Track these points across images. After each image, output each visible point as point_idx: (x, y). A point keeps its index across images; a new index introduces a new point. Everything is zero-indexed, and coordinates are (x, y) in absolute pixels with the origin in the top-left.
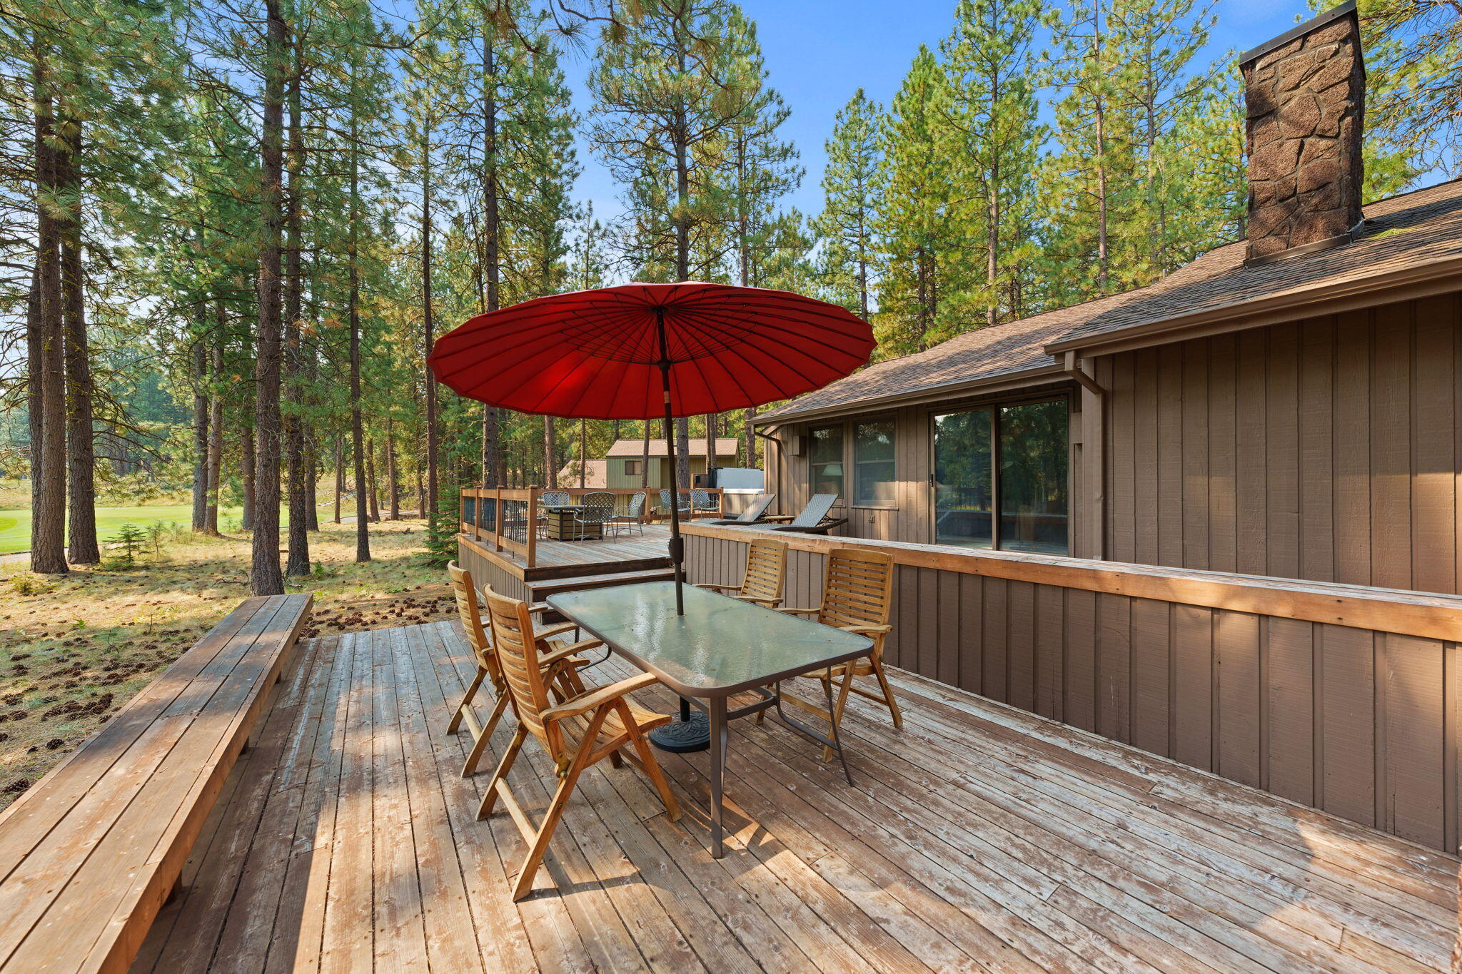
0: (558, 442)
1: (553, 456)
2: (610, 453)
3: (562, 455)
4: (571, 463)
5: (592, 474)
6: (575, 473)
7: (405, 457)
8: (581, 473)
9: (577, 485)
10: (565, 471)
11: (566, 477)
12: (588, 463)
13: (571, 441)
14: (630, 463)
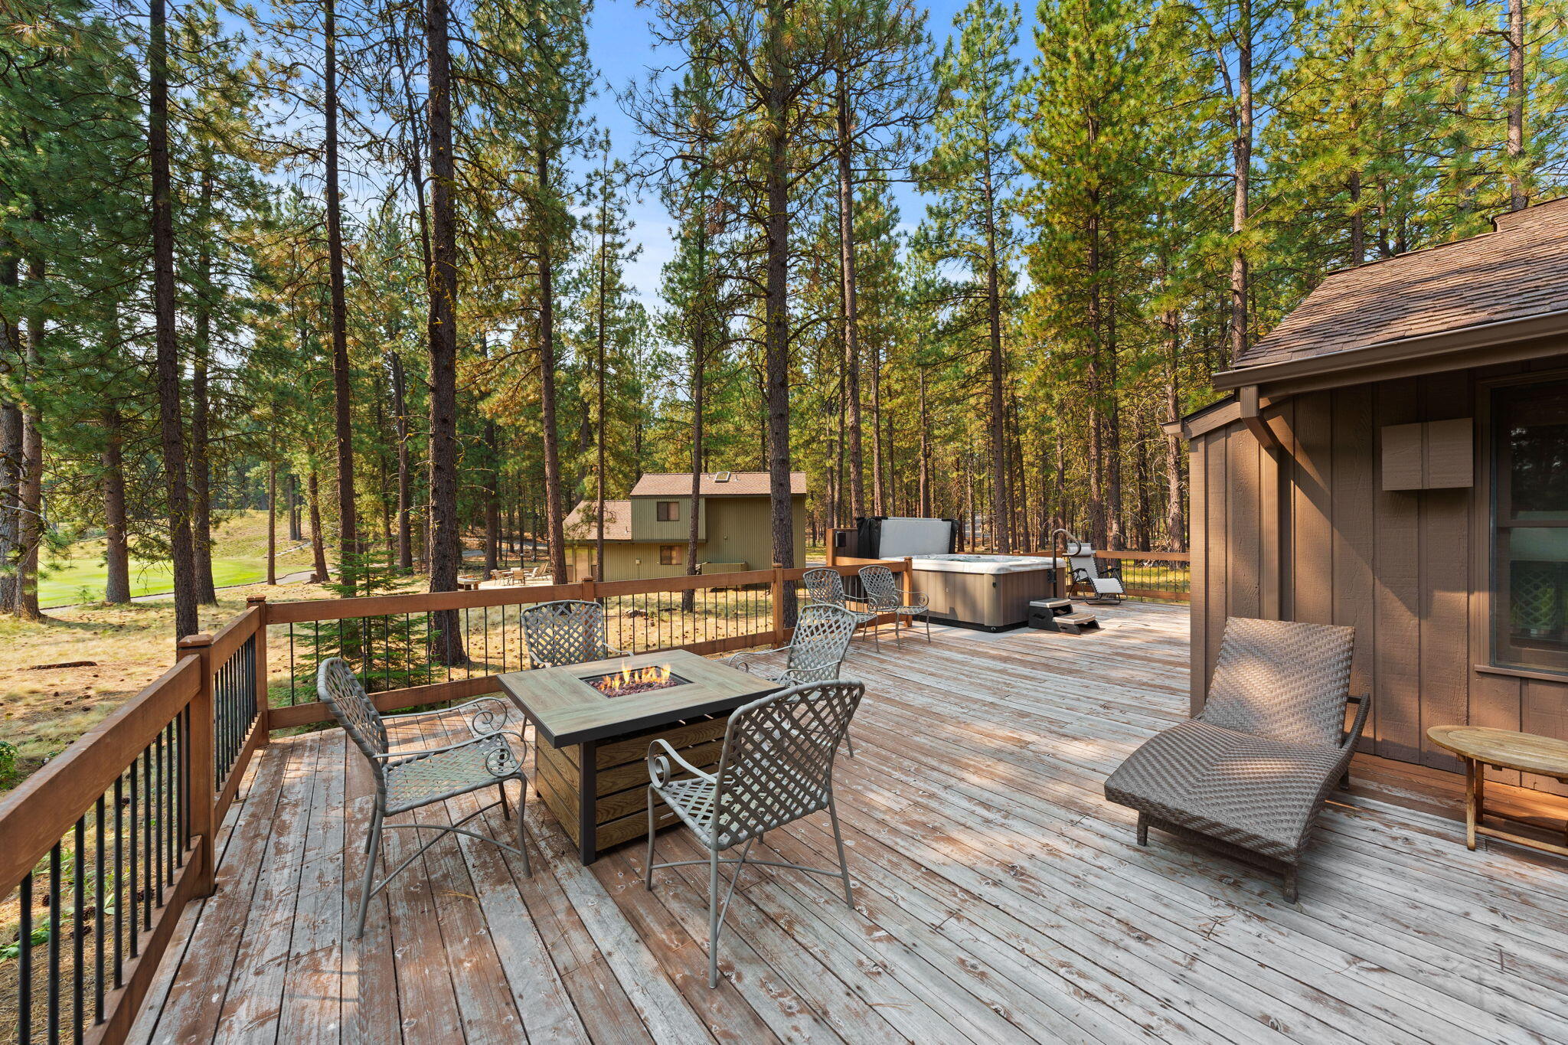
0: (563, 478)
1: (556, 495)
2: (635, 492)
3: (569, 495)
4: (582, 505)
5: (613, 520)
6: (589, 519)
7: (367, 498)
8: (598, 519)
9: (593, 535)
10: (573, 518)
11: (575, 526)
12: (609, 505)
13: (583, 474)
14: (664, 505)
